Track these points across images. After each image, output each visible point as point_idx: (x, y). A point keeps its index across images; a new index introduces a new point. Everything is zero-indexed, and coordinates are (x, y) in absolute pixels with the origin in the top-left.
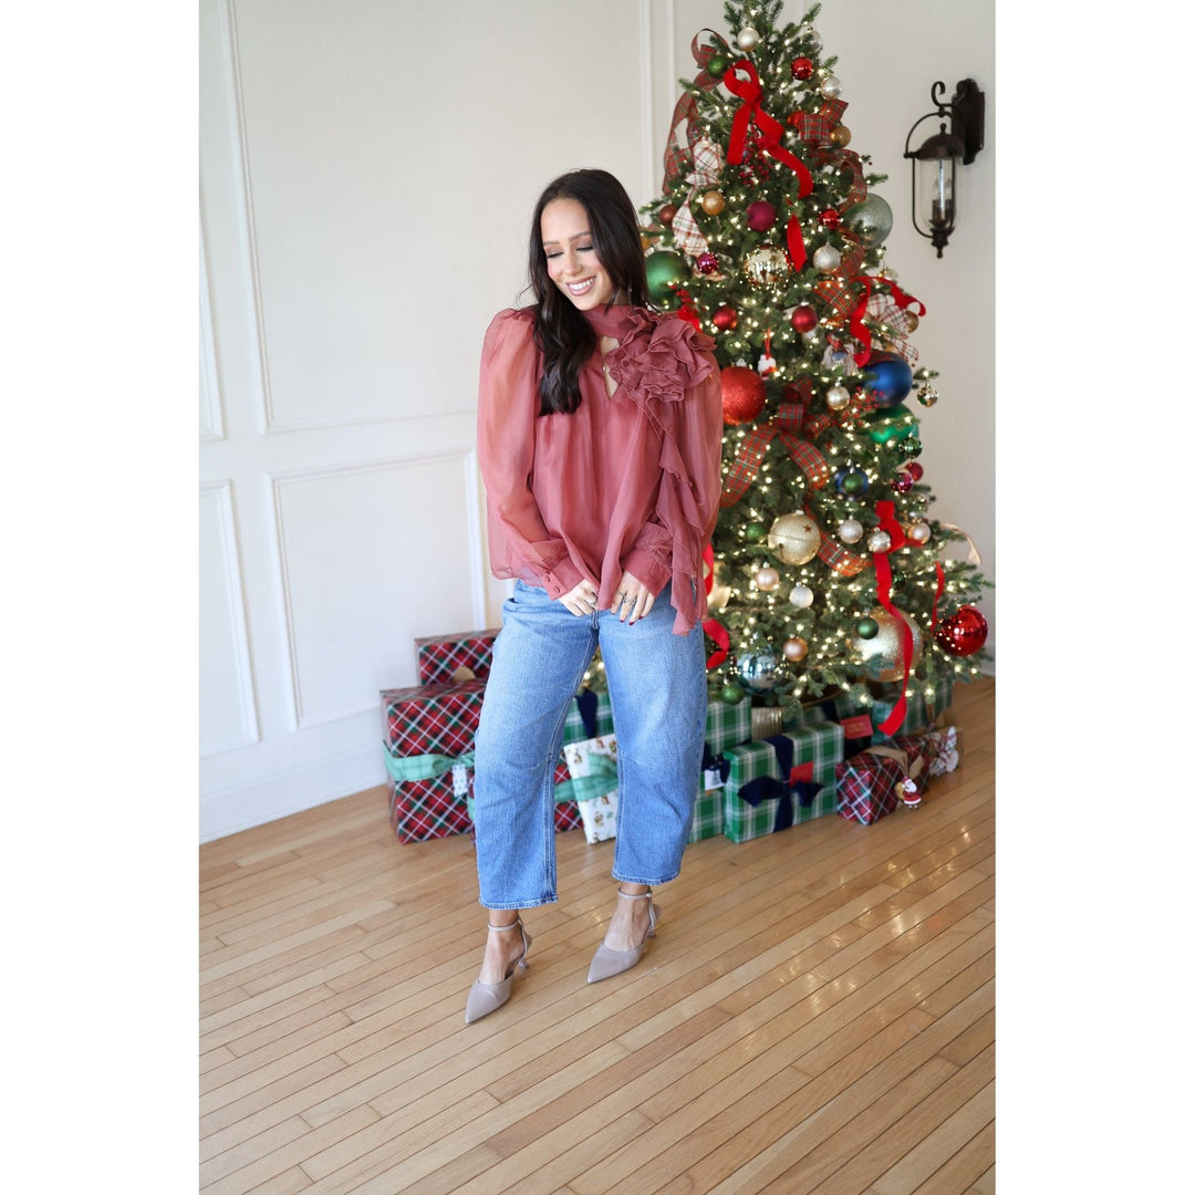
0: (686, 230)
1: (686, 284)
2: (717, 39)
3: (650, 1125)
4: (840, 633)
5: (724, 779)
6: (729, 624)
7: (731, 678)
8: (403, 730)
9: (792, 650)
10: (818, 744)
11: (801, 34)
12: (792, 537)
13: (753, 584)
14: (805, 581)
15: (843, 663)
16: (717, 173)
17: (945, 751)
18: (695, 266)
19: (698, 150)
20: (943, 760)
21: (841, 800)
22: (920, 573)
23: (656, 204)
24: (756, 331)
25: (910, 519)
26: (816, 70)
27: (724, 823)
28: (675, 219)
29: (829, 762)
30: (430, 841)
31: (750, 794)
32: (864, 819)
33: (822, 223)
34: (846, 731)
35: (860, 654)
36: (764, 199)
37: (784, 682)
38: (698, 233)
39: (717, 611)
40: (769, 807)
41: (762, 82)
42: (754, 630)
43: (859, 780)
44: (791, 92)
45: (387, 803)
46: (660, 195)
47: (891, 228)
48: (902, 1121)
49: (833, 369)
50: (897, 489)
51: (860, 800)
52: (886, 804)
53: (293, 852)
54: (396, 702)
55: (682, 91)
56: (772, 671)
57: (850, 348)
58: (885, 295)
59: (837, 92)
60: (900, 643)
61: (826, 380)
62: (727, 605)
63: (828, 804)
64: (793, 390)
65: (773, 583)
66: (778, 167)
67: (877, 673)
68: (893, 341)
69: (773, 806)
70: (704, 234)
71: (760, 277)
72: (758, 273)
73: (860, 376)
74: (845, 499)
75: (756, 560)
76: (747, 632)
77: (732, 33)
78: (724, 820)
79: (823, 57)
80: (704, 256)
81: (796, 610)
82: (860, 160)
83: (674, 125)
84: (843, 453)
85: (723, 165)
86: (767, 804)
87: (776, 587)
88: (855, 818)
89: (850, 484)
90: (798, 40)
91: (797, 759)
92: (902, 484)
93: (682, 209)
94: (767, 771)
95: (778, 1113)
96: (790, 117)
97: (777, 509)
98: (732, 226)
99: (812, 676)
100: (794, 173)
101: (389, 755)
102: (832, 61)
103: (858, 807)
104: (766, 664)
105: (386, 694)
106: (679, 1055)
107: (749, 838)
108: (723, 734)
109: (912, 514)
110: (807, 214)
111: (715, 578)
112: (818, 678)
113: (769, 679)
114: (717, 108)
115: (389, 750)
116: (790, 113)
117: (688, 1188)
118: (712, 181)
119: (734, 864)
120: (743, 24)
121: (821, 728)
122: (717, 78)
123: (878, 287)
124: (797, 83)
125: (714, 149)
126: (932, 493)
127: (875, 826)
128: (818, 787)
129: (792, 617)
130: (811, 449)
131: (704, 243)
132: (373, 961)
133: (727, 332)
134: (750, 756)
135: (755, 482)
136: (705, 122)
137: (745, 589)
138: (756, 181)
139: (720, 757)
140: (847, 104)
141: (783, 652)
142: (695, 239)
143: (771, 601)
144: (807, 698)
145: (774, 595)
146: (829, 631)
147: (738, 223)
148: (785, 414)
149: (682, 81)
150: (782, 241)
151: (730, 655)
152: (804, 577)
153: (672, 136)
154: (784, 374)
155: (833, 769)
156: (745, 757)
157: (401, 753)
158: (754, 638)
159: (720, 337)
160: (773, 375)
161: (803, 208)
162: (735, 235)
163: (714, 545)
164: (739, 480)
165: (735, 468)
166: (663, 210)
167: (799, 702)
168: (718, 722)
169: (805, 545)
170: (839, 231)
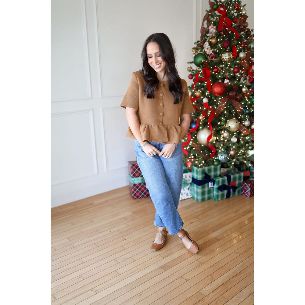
0: (207, 48)
1: (206, 61)
3: (201, 264)
4: (244, 149)
5: (214, 185)
6: (216, 146)
7: (216, 160)
8: (134, 171)
9: (232, 153)
10: (237, 177)
12: (232, 125)
13: (222, 136)
14: (235, 136)
15: (244, 156)
18: (209, 57)
19: (210, 28)
21: (242, 191)
23: (198, 42)
24: (224, 73)
26: (241, 8)
27: (213, 196)
28: (204, 45)
29: (240, 181)
30: (140, 199)
31: (221, 188)
32: (248, 196)
33: (241, 46)
34: (244, 174)
35: (248, 154)
36: (227, 40)
37: (229, 161)
38: (210, 48)
39: (213, 142)
41: (226, 11)
42: (222, 147)
43: (247, 186)
44: (234, 13)
45: (129, 190)
46: (199, 39)
49: (244, 82)
51: (247, 191)
53: (106, 201)
54: (133, 164)
55: (206, 13)
56: (226, 158)
57: (248, 78)
59: (246, 13)
61: (241, 85)
62: (215, 141)
63: (239, 192)
64: (233, 88)
65: (227, 136)
66: (230, 32)
67: (253, 159)
69: (226, 192)
70: (212, 49)
71: (225, 60)
72: (225, 58)
73: (250, 85)
74: (245, 115)
75: (223, 130)
76: (221, 148)
79: (242, 4)
80: (211, 54)
81: (233, 143)
82: (251, 31)
83: (203, 22)
84: (245, 104)
85: (216, 31)
86: (224, 191)
88: (246, 196)
89: (247, 112)
91: (232, 180)
93: (206, 43)
94: (224, 183)
95: (232, 262)
96: (234, 20)
97: (230, 117)
99: (236, 159)
100: (234, 34)
101: (130, 177)
102: (245, 5)
104: (225, 156)
105: (130, 162)
107: (220, 200)
108: (214, 173)
110: (238, 44)
111: (213, 135)
112: (238, 160)
113: (226, 160)
114: (215, 17)
115: (130, 176)
116: (233, 19)
117: (211, 279)
118: (214, 35)
119: (216, 206)
121: (238, 173)
122: (215, 10)
124: (235, 11)
125: (214, 28)
127: (251, 198)
128: (237, 188)
129: (232, 145)
130: (237, 103)
131: (211, 51)
132: (129, 226)
133: (216, 73)
134: (220, 179)
135: (223, 111)
136: (212, 21)
137: (220, 138)
138: (224, 36)
139: (213, 179)
140: (248, 16)
141: (229, 153)
142: (209, 50)
143: (226, 141)
144: (235, 165)
145: (227, 139)
146: (241, 148)
147: (220, 46)
148: (231, 94)
149: (206, 10)
150: (231, 51)
151: (216, 154)
152: (235, 135)
153: (203, 25)
154: (231, 84)
155: (240, 183)
156: (219, 179)
157: (133, 177)
158: (222, 149)
159: (215, 75)
160: (228, 84)
161: (237, 42)
162: (219, 49)
163: (212, 126)
164: (219, 110)
165: (218, 107)
166: (201, 43)
167: (233, 166)
168: (212, 170)
169: (236, 126)
170: (246, 48)
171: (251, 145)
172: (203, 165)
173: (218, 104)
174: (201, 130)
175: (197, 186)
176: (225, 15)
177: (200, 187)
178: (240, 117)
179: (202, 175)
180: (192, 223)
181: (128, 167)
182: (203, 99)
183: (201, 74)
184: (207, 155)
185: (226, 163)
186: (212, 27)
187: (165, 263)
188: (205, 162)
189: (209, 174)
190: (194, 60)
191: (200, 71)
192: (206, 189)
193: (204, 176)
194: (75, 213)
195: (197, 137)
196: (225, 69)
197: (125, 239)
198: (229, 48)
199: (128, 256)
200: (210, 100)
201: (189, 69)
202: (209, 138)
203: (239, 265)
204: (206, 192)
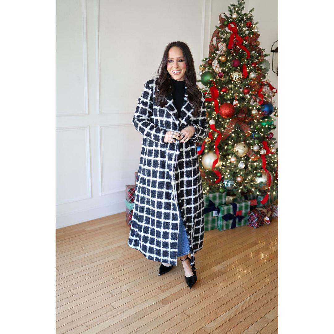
0: (216, 66)
1: (214, 80)
2: (226, 16)
3: (204, 299)
4: (251, 176)
5: (218, 214)
6: (222, 171)
7: (222, 186)
8: (132, 196)
9: (239, 179)
10: (244, 206)
11: (249, 16)
12: (240, 149)
13: (229, 161)
14: (242, 161)
15: (252, 184)
16: (224, 51)
17: (276, 210)
18: (217, 76)
19: (219, 45)
20: (276, 213)
21: (249, 221)
22: (273, 162)
23: (206, 59)
24: (233, 94)
25: (271, 147)
26: (252, 26)
28: (213, 63)
29: (246, 211)
31: (226, 218)
32: (255, 227)
33: (252, 66)
34: (251, 203)
35: (256, 182)
36: (237, 59)
37: (236, 188)
38: (219, 66)
39: (219, 168)
40: (230, 222)
41: (237, 28)
42: (229, 173)
43: (254, 216)
44: (245, 31)
45: (125, 216)
46: (208, 56)
47: (269, 69)
48: (272, 301)
49: (254, 104)
50: (268, 138)
51: (254, 221)
52: (261, 223)
53: (100, 227)
54: (131, 188)
55: (216, 29)
56: (233, 185)
57: (258, 100)
58: (267, 86)
59: (258, 31)
60: (268, 179)
61: (250, 108)
62: (222, 167)
63: (245, 222)
64: (242, 110)
65: (235, 161)
67: (261, 187)
68: (269, 99)
69: (231, 222)
70: (220, 67)
71: (235, 79)
72: (234, 78)
73: (260, 107)
74: (254, 139)
75: (231, 154)
76: (227, 174)
77: (230, 14)
78: (218, 225)
79: (254, 22)
80: (220, 73)
81: (240, 169)
82: (262, 50)
83: (212, 38)
84: (255, 128)
85: (226, 49)
86: (229, 221)
88: (253, 226)
89: (256, 136)
90: (248, 17)
91: (238, 210)
92: (269, 137)
93: (215, 60)
94: (230, 212)
95: (238, 297)
96: (246, 38)
97: (237, 141)
100: (245, 52)
101: (128, 203)
102: (257, 23)
104: (231, 183)
105: (127, 186)
106: (210, 282)
107: (224, 230)
108: (219, 201)
109: (271, 146)
111: (219, 159)
112: (245, 187)
113: (232, 187)
114: (225, 34)
115: (128, 201)
116: (244, 37)
117: (215, 315)
118: (223, 53)
119: (220, 236)
120: (233, 12)
121: (244, 201)
122: (226, 26)
123: (265, 84)
124: (247, 28)
125: (224, 45)
126: (276, 141)
127: (258, 229)
128: (243, 217)
129: (239, 171)
130: (246, 126)
131: (220, 69)
132: (125, 256)
133: (225, 94)
134: (226, 207)
135: (231, 134)
136: (222, 38)
137: (226, 163)
138: (234, 54)
139: (218, 207)
140: (260, 35)
141: (236, 180)
142: (218, 68)
143: (233, 167)
144: (242, 193)
145: (234, 165)
146: (249, 175)
147: (230, 65)
148: (239, 116)
149: (216, 26)
150: (241, 70)
151: (222, 180)
153: (212, 41)
154: (240, 105)
155: (247, 213)
156: (224, 208)
157: (131, 202)
158: (229, 176)
159: (223, 95)
160: (237, 106)
161: (247, 62)
162: (229, 68)
163: (219, 150)
164: (227, 133)
165: (226, 130)
166: (209, 60)
167: (240, 193)
168: (217, 198)
169: (244, 151)
170: (256, 69)
171: (260, 172)
172: (208, 192)
173: (226, 126)
174: (206, 154)
176: (236, 32)
178: (248, 142)
179: (206, 203)
181: (126, 191)
182: (209, 120)
183: (209, 94)
184: (212, 181)
185: (232, 190)
186: (222, 45)
187: (165, 297)
188: (210, 189)
189: (214, 202)
190: (202, 78)
191: (207, 91)
192: (210, 218)
193: (208, 203)
194: (65, 240)
195: (202, 162)
196: (235, 89)
197: (121, 270)
198: (239, 67)
199: (125, 288)
200: (217, 121)
202: (215, 162)
203: (245, 301)
204: (210, 222)
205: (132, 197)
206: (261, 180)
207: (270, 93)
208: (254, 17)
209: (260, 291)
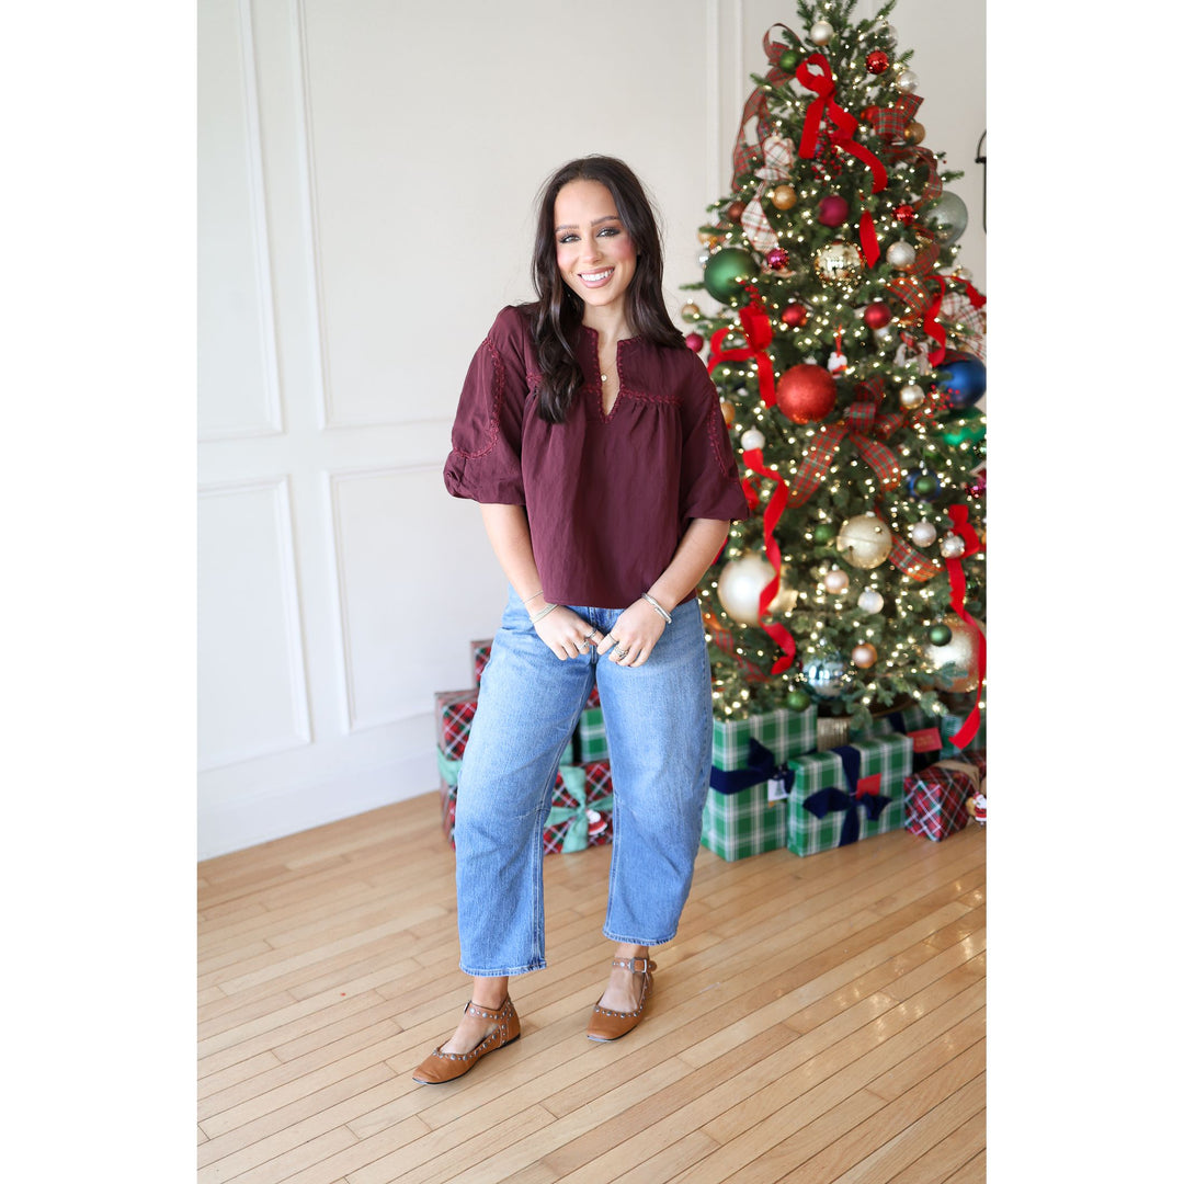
0: (756, 225)
1: (754, 280)
2: (789, 34)
3: (716, 1146)
4: (911, 640)
5: (788, 789)
6: (797, 627)
7: (797, 685)
8: (458, 733)
9: (862, 656)
10: (886, 755)
11: (876, 28)
12: (863, 540)
13: (821, 587)
14: (875, 586)
15: (914, 671)
16: (788, 169)
18: (765, 263)
19: (768, 145)
21: (908, 814)
23: (724, 202)
24: (826, 329)
25: (984, 525)
26: (891, 65)
27: (787, 836)
28: (745, 214)
29: (896, 775)
31: (818, 805)
32: (934, 835)
33: (896, 219)
34: (915, 742)
35: (930, 662)
36: (836, 194)
37: (851, 689)
38: (768, 227)
39: (784, 614)
40: (834, 819)
41: (835, 78)
42: (822, 634)
43: (929, 794)
44: (865, 87)
45: (439, 809)
46: (727, 193)
47: (965, 226)
49: (908, 366)
50: (970, 494)
51: (929, 815)
52: (956, 821)
53: (343, 856)
54: (452, 704)
55: (753, 86)
56: (839, 678)
57: (924, 347)
58: (960, 294)
59: (913, 86)
60: (974, 651)
61: (898, 379)
62: (794, 609)
63: (895, 819)
64: (864, 388)
65: (843, 586)
67: (950, 682)
68: (968, 340)
69: (838, 819)
70: (775, 229)
71: (832, 273)
72: (830, 269)
73: (934, 376)
74: (918, 500)
75: (825, 562)
76: (814, 636)
77: (805, 28)
78: (787, 833)
79: (899, 51)
80: (773, 252)
81: (865, 615)
82: (935, 157)
83: (744, 122)
84: (915, 455)
85: (795, 159)
86: (831, 817)
87: (845, 591)
88: (924, 834)
89: (923, 486)
90: (873, 34)
91: (864, 771)
92: (976, 488)
93: (751, 204)
94: (832, 781)
95: (852, 1138)
96: (865, 115)
97: (849, 509)
98: (805, 221)
99: (882, 684)
100: (867, 168)
101: (443, 758)
102: (908, 55)
103: (928, 823)
104: (834, 671)
105: (441, 696)
106: (744, 1074)
107: (814, 851)
108: (787, 742)
110: (881, 210)
111: (781, 581)
112: (887, 685)
113: (837, 686)
114: (789, 103)
115: (443, 753)
116: (863, 109)
118: (783, 176)
119: (799, 878)
120: (816, 19)
121: (889, 739)
122: (790, 73)
123: (952, 286)
124: (871, 77)
125: (785, 144)
127: (946, 843)
128: (886, 801)
129: (862, 623)
130: (882, 450)
131: (774, 238)
132: (424, 968)
133: (796, 330)
134: (815, 766)
135: (824, 484)
136: (776, 118)
137: (812, 593)
138: (827, 178)
139: (785, 766)
140: (922, 99)
141: (851, 658)
142: (765, 234)
143: (838, 607)
144: (876, 707)
145: (842, 600)
146: (900, 637)
147: (810, 218)
148: (856, 415)
149: (754, 77)
150: (854, 237)
151: (796, 661)
152: (874, 581)
153: (741, 133)
154: (855, 373)
155: (901, 782)
156: (810, 766)
157: (455, 756)
158: (822, 643)
159: (789, 335)
160: (845, 374)
161: (876, 201)
162: (806, 231)
163: (781, 547)
164: (809, 481)
165: (804, 467)
166: (732, 208)
167: (867, 710)
168: (782, 730)
169: (876, 547)
170: (914, 228)
171: (942, 626)
172: (744, 706)
173: (805, 453)
174: (732, 562)
175: (720, 795)
176: (828, 93)
177: (729, 799)
179: (738, 750)
180: (692, 955)
181: (435, 713)
182: (742, 433)
183: (736, 332)
186: (777, 144)
187: (562, 1139)
188: (753, 695)
189: (769, 746)
190: (706, 276)
191: (730, 321)
192: (757, 808)
193: (745, 752)
195: (720, 592)
196: (833, 312)
197: (403, 1031)
198: (846, 226)
200: (772, 433)
201: (688, 312)
202: (769, 593)
203: (882, 1153)
204: (757, 823)
205: (459, 738)
206: (948, 655)
207: (971, 319)
208: (894, 31)
209: (943, 1106)
